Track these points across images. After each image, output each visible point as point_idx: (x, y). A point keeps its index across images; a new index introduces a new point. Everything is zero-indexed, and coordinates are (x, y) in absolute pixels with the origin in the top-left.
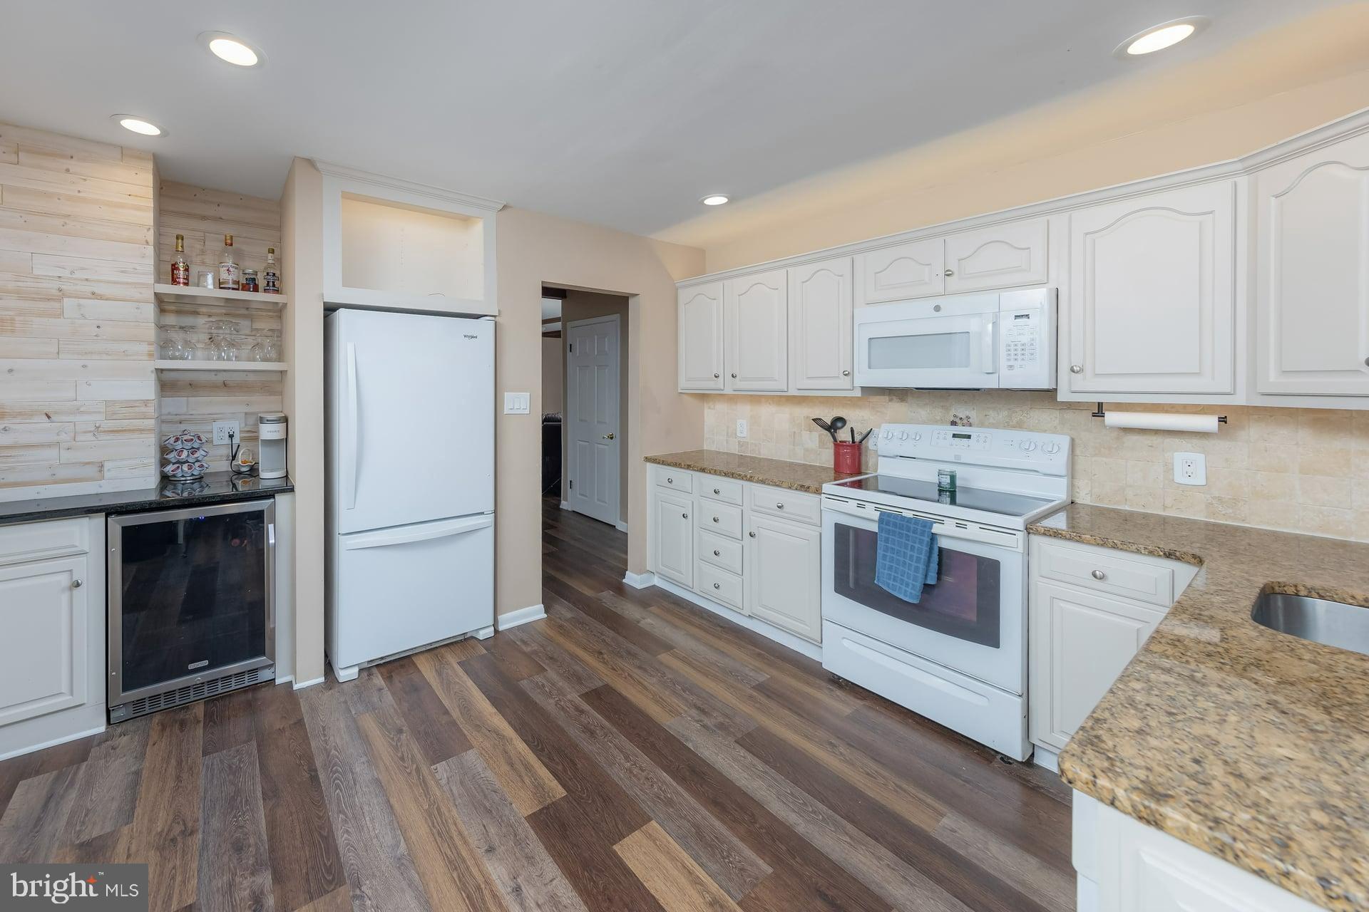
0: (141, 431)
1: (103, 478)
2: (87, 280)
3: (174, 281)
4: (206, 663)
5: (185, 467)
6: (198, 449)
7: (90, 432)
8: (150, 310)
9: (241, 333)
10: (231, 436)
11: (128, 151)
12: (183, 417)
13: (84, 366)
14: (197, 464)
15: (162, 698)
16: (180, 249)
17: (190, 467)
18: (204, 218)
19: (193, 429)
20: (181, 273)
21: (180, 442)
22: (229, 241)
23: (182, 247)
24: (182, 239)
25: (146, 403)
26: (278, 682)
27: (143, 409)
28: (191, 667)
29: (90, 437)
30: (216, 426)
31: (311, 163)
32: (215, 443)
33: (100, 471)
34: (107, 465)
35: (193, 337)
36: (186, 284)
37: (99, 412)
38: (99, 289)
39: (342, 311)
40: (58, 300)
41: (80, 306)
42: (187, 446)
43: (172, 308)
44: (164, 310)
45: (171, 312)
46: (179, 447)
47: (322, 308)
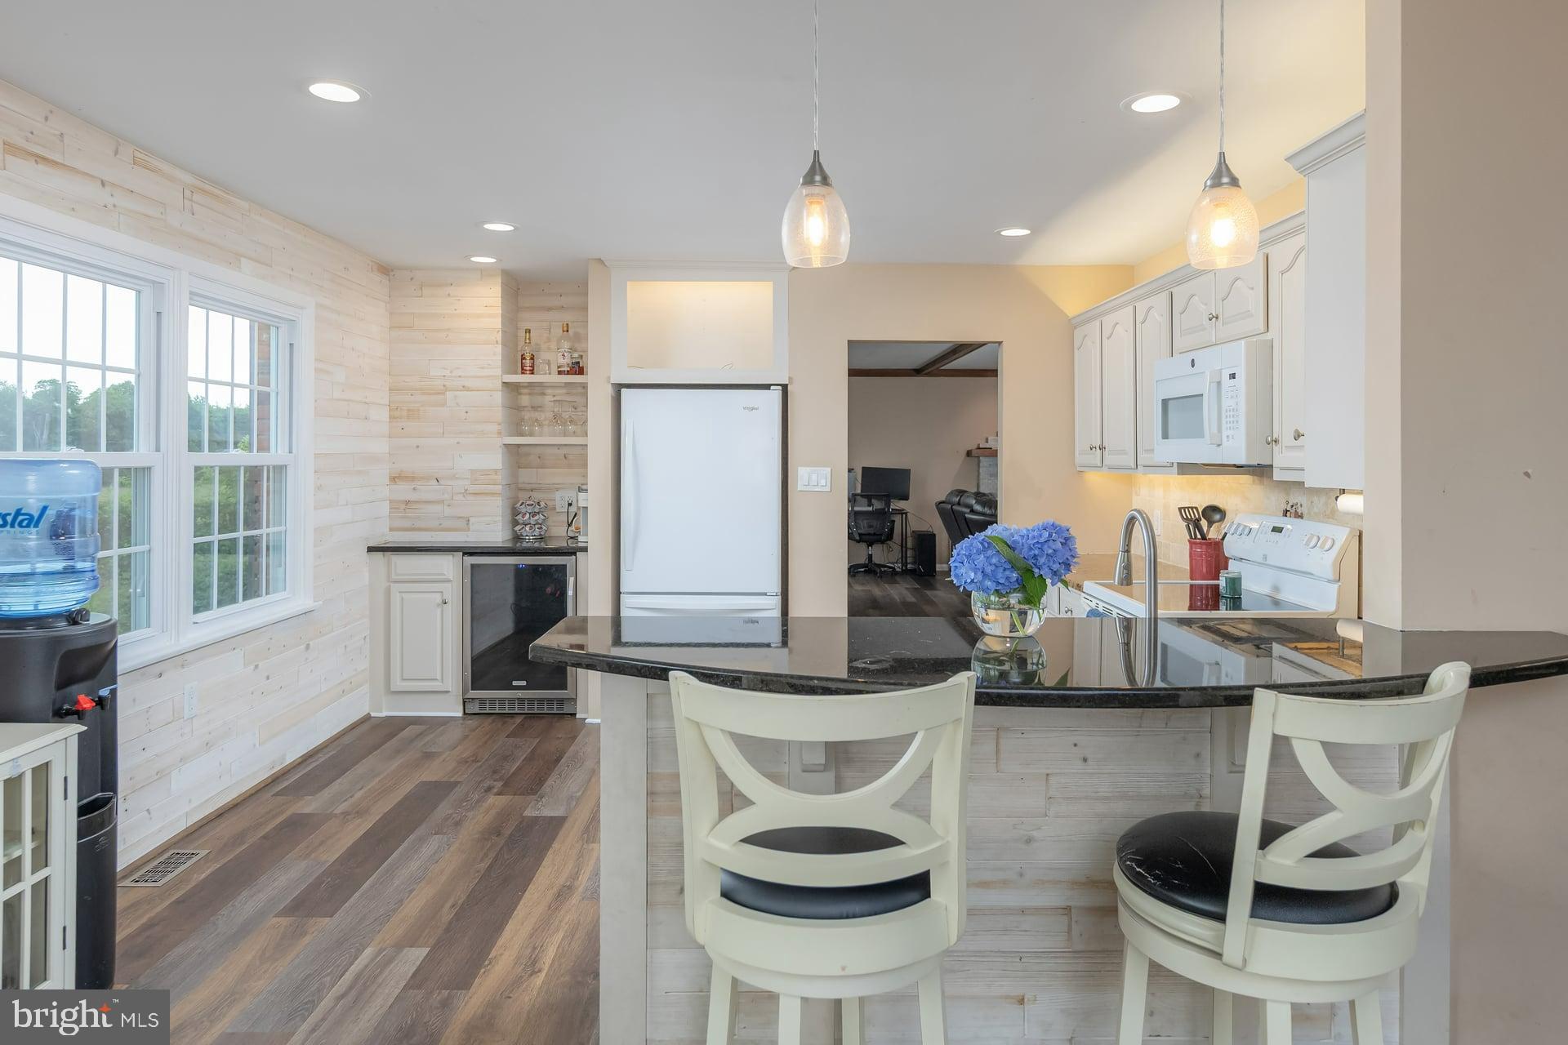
0: (493, 494)
1: (469, 530)
2: (460, 377)
3: (523, 371)
4: (524, 683)
5: (527, 528)
6: (538, 513)
7: (460, 493)
8: (498, 397)
9: (578, 410)
10: (570, 505)
11: (484, 272)
12: (534, 486)
13: (458, 443)
14: (537, 526)
15: (497, 702)
16: (528, 341)
17: (531, 528)
18: (549, 309)
19: (537, 496)
20: (528, 362)
21: (523, 506)
22: (565, 329)
23: (529, 339)
24: (530, 333)
25: (496, 471)
26: (577, 716)
27: (495, 477)
28: (515, 683)
29: (460, 497)
30: (558, 495)
31: (600, 261)
32: (558, 511)
33: (468, 524)
34: (471, 519)
35: (542, 416)
36: (532, 372)
37: (467, 478)
38: (468, 383)
39: (624, 391)
40: (444, 394)
41: (455, 397)
42: (529, 509)
43: (526, 391)
44: (520, 394)
45: (525, 394)
46: (524, 510)
47: (610, 391)
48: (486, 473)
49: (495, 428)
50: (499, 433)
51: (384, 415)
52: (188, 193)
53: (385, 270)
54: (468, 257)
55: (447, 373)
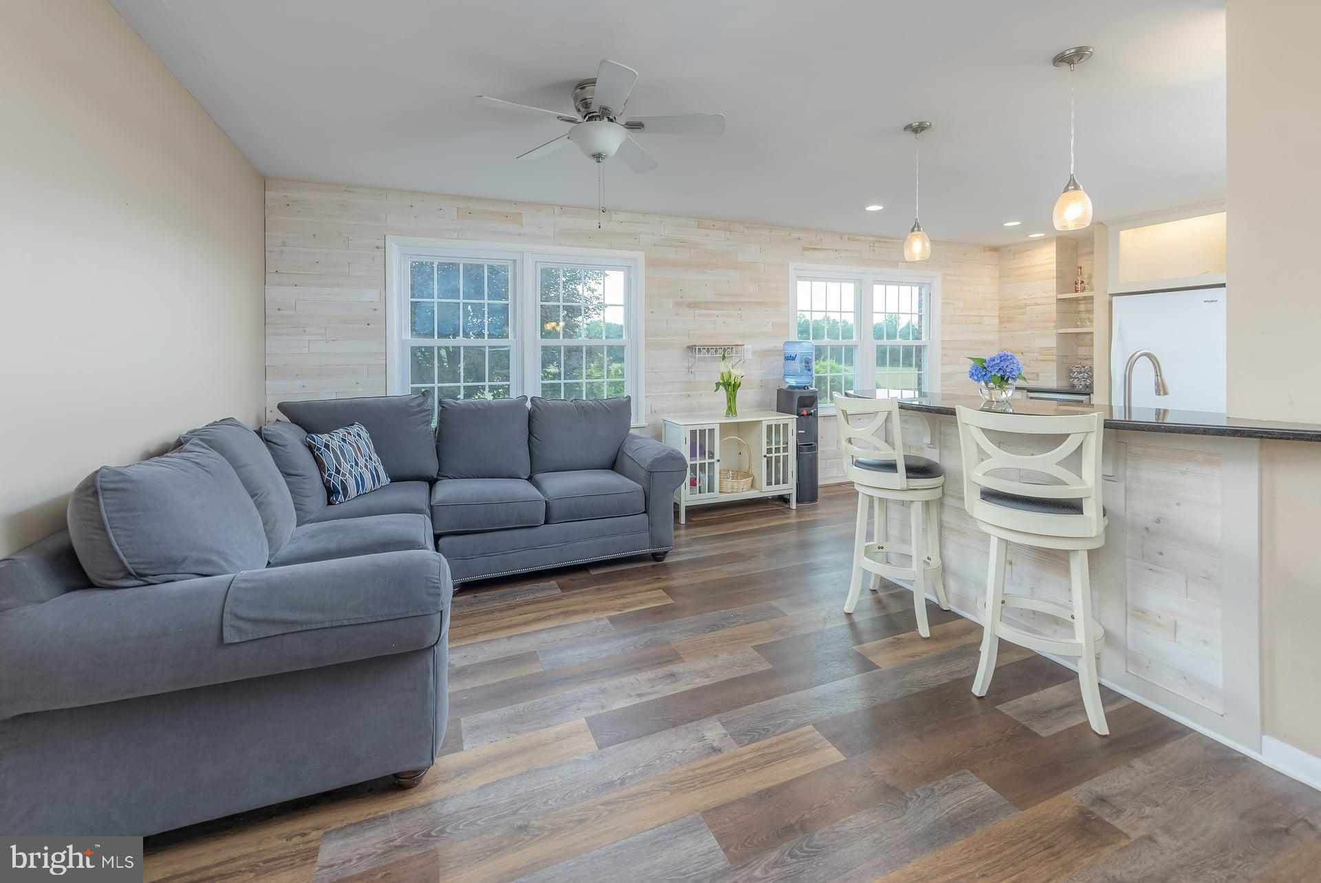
0: (1051, 361)
3: (1076, 291)
6: (1084, 372)
8: (1053, 307)
11: (1046, 240)
12: (1080, 357)
13: (1033, 334)
16: (1079, 274)
19: (1082, 362)
20: (1079, 285)
23: (1081, 272)
25: (1052, 348)
27: (1052, 351)
33: (1038, 377)
34: (1040, 374)
37: (1037, 352)
38: (1038, 302)
39: (1114, 298)
40: (1026, 308)
41: (1031, 309)
42: (1078, 370)
43: (1083, 302)
44: (1079, 304)
45: (1082, 304)
46: (1074, 371)
47: (1107, 298)
48: (1048, 349)
49: (1052, 324)
50: (1055, 327)
51: (996, 321)
52: (872, 244)
53: (995, 249)
54: (1027, 236)
55: (1027, 297)
